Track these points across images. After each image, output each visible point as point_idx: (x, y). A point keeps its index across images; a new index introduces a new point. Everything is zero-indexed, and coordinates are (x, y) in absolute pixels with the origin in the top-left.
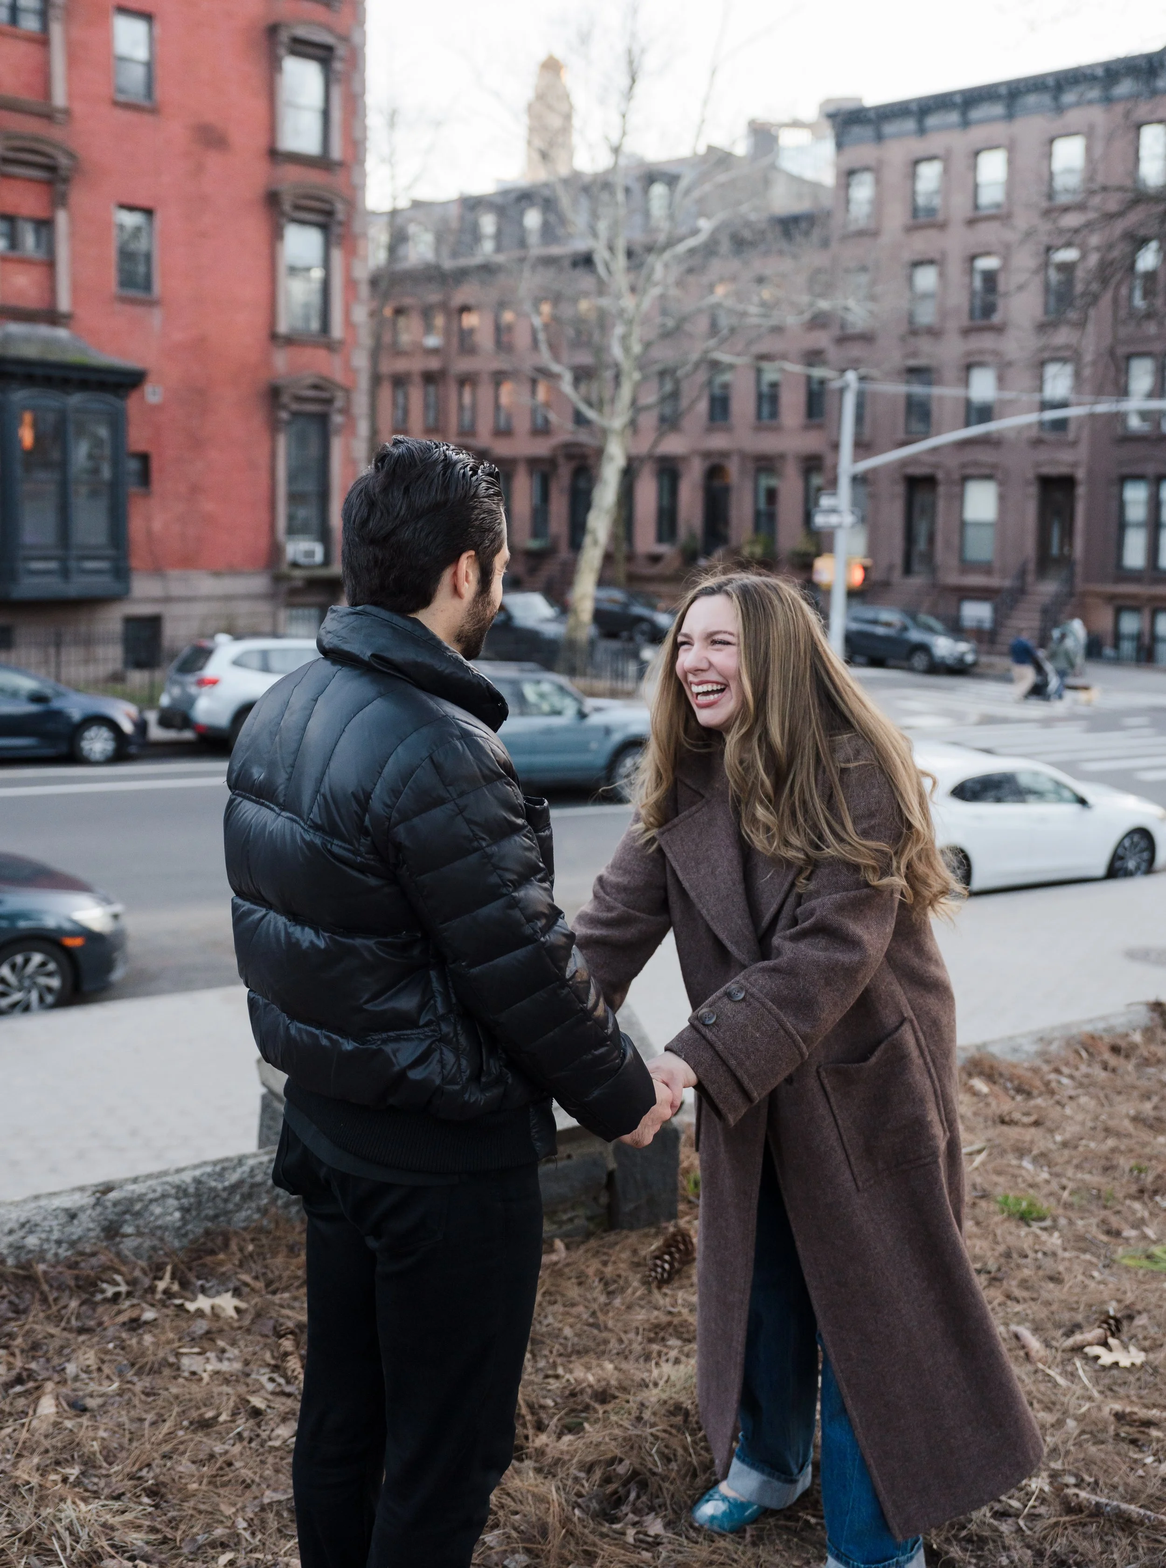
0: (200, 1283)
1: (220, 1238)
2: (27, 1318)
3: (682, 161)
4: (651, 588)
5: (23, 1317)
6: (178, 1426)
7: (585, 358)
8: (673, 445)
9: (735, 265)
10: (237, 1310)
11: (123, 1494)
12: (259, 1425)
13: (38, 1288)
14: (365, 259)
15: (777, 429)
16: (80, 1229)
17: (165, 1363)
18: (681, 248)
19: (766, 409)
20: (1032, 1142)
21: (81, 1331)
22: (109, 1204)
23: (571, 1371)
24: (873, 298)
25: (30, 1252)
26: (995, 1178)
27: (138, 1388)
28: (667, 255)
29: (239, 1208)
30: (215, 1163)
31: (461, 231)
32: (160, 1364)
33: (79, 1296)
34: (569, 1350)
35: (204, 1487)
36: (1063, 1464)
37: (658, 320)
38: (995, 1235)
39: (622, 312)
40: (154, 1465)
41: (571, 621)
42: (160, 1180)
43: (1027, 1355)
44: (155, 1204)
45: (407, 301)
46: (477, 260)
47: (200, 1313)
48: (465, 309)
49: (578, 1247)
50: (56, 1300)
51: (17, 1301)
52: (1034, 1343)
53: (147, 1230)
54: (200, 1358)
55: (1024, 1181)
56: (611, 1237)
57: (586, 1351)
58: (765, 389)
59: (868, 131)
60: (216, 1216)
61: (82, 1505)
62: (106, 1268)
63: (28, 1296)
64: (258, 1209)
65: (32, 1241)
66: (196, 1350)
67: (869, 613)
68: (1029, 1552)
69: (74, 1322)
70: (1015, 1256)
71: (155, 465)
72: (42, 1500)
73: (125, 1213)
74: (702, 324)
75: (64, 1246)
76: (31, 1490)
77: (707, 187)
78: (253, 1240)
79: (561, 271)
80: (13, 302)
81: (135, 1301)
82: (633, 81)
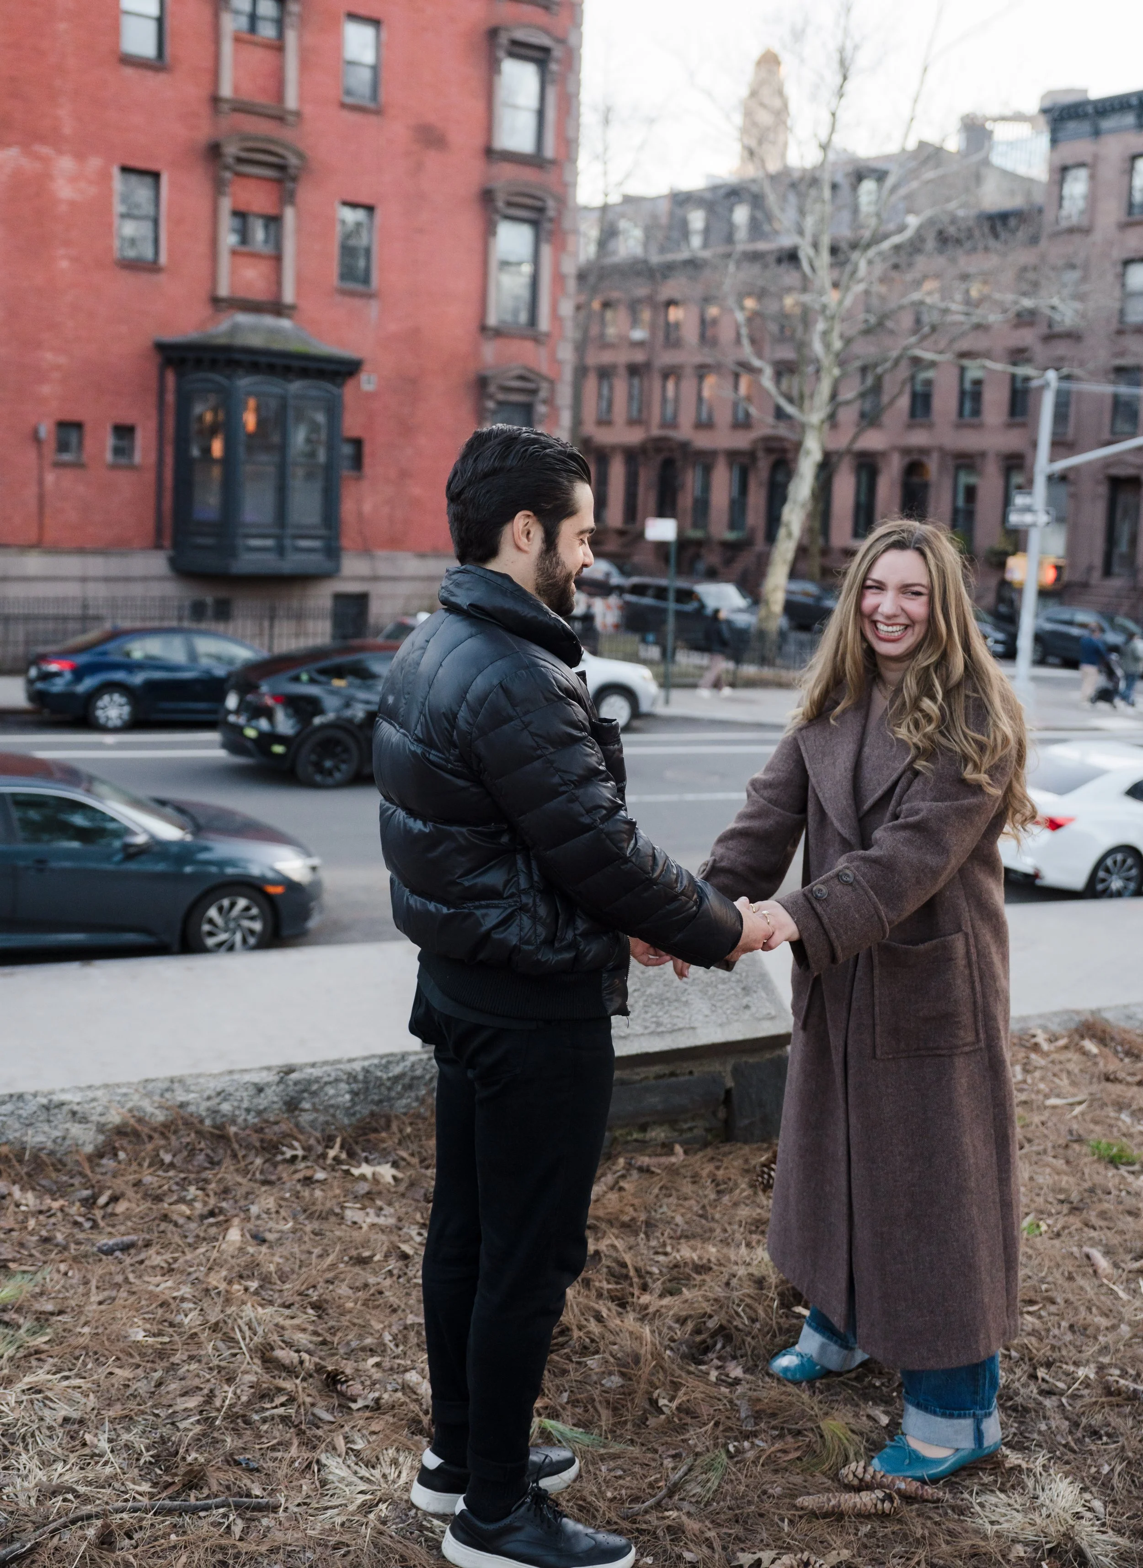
0: (364, 1154)
1: (383, 1120)
2: (220, 1169)
3: (888, 158)
5: (217, 1167)
6: (339, 1260)
7: (787, 353)
8: (873, 441)
9: (940, 261)
10: (395, 1178)
11: (293, 1304)
12: (407, 1266)
13: (230, 1146)
14: (576, 254)
15: (979, 427)
16: (265, 1101)
17: (331, 1212)
18: (886, 245)
19: (968, 406)
20: (1133, 1098)
21: (265, 1182)
22: (291, 1083)
23: (678, 1251)
24: (1080, 297)
25: (224, 1116)
26: (1092, 1126)
27: (308, 1229)
28: (871, 252)
29: (400, 1096)
30: (382, 1057)
31: (670, 227)
32: (328, 1213)
33: (263, 1156)
34: (679, 1233)
35: (358, 1306)
36: (1112, 1359)
37: (862, 316)
38: (1083, 1173)
39: (824, 307)
40: (318, 1287)
41: (763, 612)
42: (335, 1067)
43: (1095, 1272)
44: (329, 1086)
45: (615, 295)
46: (684, 255)
47: (363, 1177)
48: (671, 303)
49: (695, 1153)
50: (244, 1157)
51: (211, 1154)
52: (1103, 1263)
53: (321, 1108)
54: (361, 1212)
55: (1119, 1130)
56: (726, 1148)
57: (694, 1236)
58: (968, 386)
59: (1085, 127)
60: (380, 1101)
61: (260, 1309)
62: (285, 1135)
63: (221, 1151)
64: (417, 1099)
65: (226, 1107)
66: (358, 1205)
67: (1065, 614)
68: (1067, 1423)
69: (258, 1176)
70: (1099, 1192)
71: (367, 449)
72: (228, 1301)
73: (304, 1091)
74: (907, 321)
75: (253, 1114)
76: (219, 1293)
77: (914, 184)
78: (411, 1124)
79: (766, 266)
80: (242, 294)
81: (309, 1164)
82: (845, 78)
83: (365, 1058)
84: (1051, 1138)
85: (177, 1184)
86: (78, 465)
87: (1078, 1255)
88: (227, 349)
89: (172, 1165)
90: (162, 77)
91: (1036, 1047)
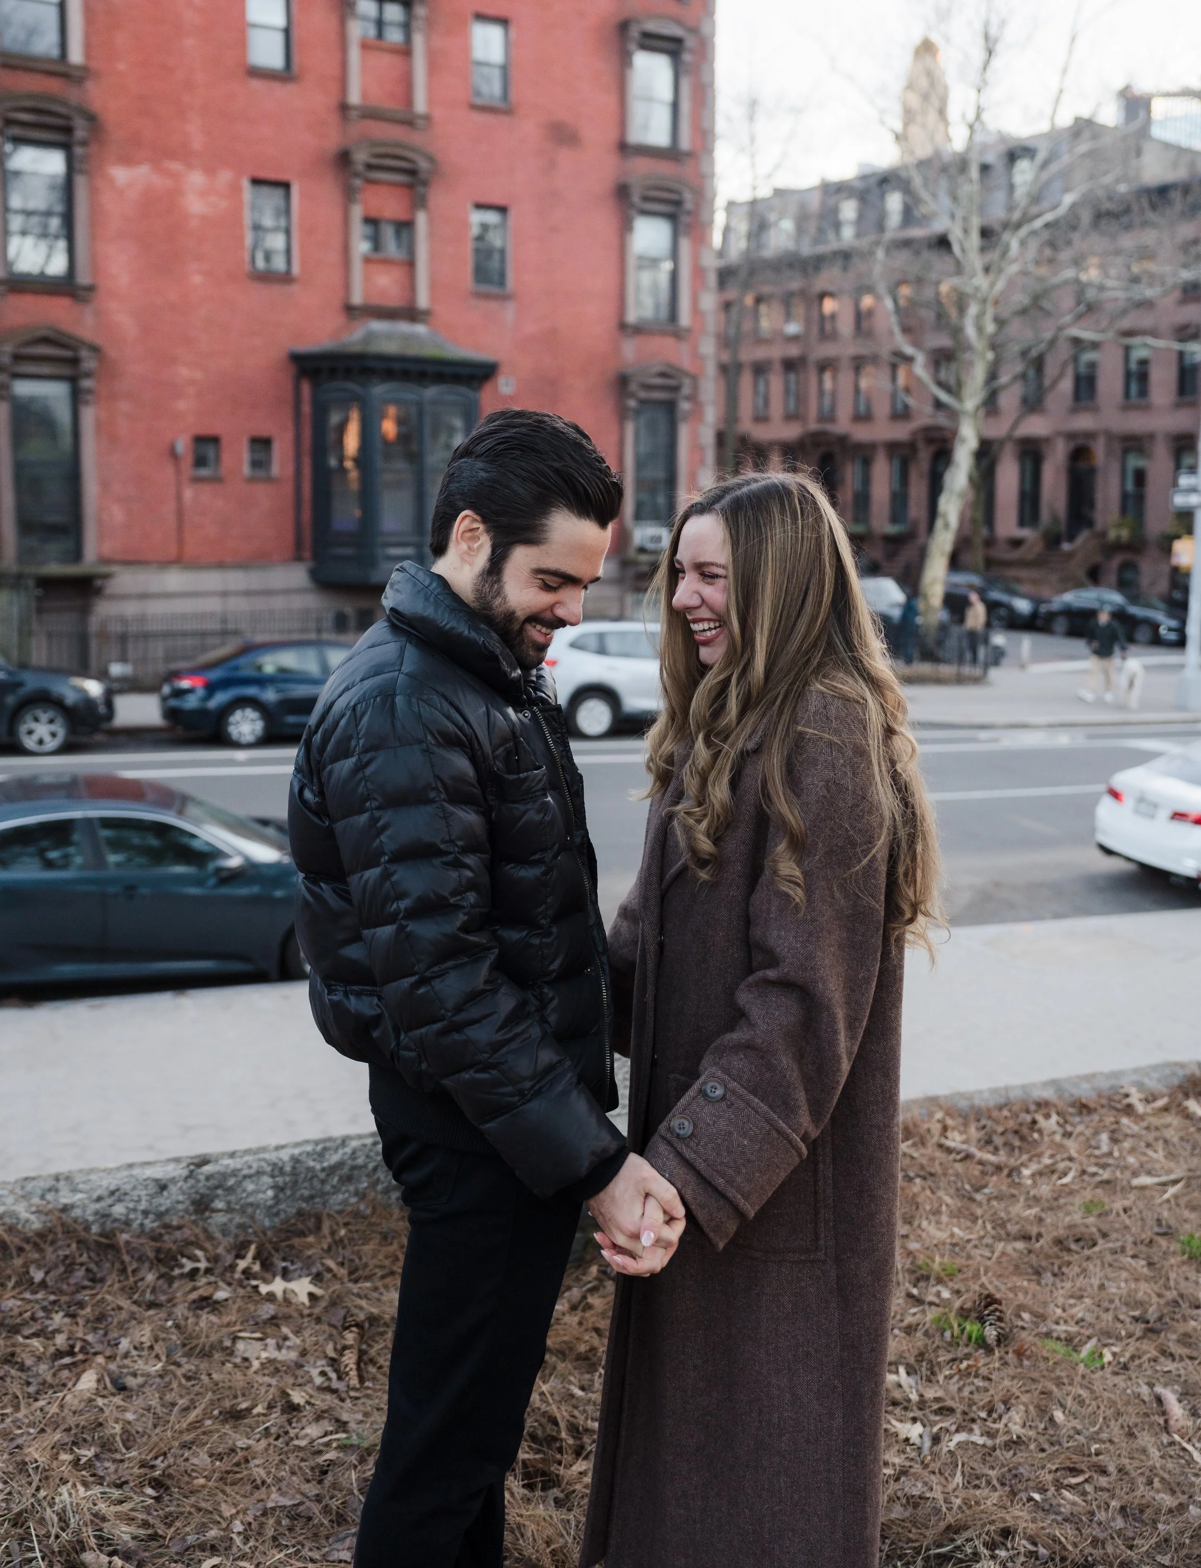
0: (283, 1265)
1: (313, 1220)
2: (102, 1288)
4: (1011, 573)
5: (99, 1286)
6: (207, 1414)
7: (944, 341)
8: (1035, 426)
9: (1096, 238)
10: (311, 1295)
11: (126, 1482)
12: (290, 1422)
13: (118, 1258)
15: (1147, 408)
16: (168, 1201)
17: (217, 1346)
18: (1038, 223)
19: (1134, 388)
21: (152, 1305)
22: (202, 1177)
25: (116, 1220)
26: (1187, 1214)
27: (182, 1370)
28: (1023, 231)
29: (336, 1190)
30: (317, 1143)
31: (822, 216)
32: (213, 1348)
33: (158, 1270)
35: (212, 1483)
36: (1172, 1560)
38: (1168, 1279)
39: (976, 291)
40: (169, 1455)
42: (257, 1157)
43: (1166, 1423)
44: (248, 1180)
45: (766, 289)
46: (832, 245)
47: (271, 1297)
48: (822, 296)
50: (134, 1271)
51: (95, 1269)
52: (1177, 1410)
53: (237, 1207)
54: (259, 1343)
58: (1133, 366)
60: (312, 1197)
61: (81, 1489)
62: (188, 1243)
63: (107, 1265)
64: (356, 1193)
65: (119, 1210)
66: (258, 1335)
69: (147, 1296)
70: (1185, 1305)
72: (45, 1480)
73: (217, 1187)
74: (1067, 301)
75: (151, 1216)
76: (39, 1468)
77: (1067, 159)
78: (346, 1224)
79: (917, 253)
80: (376, 301)
81: (212, 1279)
82: (990, 52)
83: (297, 1145)
84: (1133, 1230)
85: (44, 1309)
86: (217, 480)
87: (1146, 1399)
88: (360, 357)
89: (43, 1284)
90: (290, 88)
91: (1129, 1110)
